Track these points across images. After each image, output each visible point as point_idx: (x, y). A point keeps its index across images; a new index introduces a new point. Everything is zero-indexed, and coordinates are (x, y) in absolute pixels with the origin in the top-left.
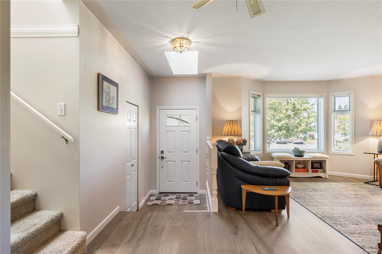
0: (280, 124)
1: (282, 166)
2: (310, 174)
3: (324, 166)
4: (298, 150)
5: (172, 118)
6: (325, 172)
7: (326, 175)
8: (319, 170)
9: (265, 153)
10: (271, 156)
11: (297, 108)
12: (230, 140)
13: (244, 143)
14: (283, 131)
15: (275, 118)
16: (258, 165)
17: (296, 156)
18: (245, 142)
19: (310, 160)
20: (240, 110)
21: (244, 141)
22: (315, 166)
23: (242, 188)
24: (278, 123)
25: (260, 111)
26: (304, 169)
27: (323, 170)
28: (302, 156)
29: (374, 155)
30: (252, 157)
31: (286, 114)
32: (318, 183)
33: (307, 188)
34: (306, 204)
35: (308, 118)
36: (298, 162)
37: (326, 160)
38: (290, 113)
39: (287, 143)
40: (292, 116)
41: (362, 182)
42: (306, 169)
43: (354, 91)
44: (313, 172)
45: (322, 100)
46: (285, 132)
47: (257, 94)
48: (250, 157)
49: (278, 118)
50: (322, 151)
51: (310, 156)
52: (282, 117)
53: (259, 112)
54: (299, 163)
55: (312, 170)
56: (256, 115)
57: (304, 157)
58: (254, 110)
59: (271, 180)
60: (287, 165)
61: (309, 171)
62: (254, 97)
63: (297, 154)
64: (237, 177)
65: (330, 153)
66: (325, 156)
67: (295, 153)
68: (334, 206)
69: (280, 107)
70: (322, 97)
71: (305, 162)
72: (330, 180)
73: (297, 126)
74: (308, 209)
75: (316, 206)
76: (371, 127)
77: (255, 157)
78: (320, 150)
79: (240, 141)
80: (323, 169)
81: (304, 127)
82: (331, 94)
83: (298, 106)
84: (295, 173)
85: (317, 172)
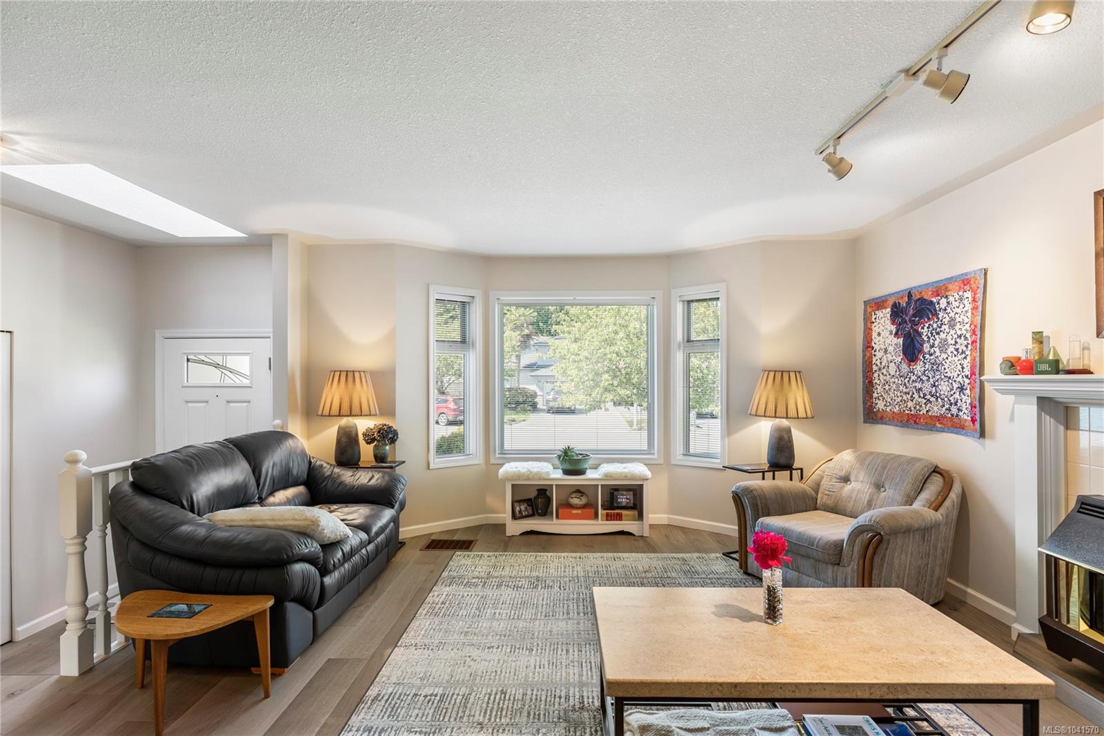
2: (601, 525)
5: (203, 362)
6: (640, 516)
7: (643, 526)
8: (624, 512)
9: (492, 461)
12: (345, 430)
17: (566, 472)
19: (598, 485)
22: (620, 500)
25: (476, 344)
26: (585, 510)
27: (637, 513)
28: (581, 473)
36: (573, 491)
37: (642, 485)
41: (720, 553)
42: (590, 510)
43: (726, 283)
44: (609, 518)
45: (655, 310)
47: (460, 293)
50: (651, 456)
53: (473, 345)
54: (578, 491)
55: (605, 512)
56: (468, 353)
57: (588, 475)
58: (461, 340)
60: (542, 497)
61: (598, 515)
63: (567, 466)
65: (673, 463)
66: (642, 471)
70: (655, 302)
71: (588, 491)
78: (652, 452)
80: (637, 510)
82: (674, 293)
84: (555, 521)
85: (621, 519)
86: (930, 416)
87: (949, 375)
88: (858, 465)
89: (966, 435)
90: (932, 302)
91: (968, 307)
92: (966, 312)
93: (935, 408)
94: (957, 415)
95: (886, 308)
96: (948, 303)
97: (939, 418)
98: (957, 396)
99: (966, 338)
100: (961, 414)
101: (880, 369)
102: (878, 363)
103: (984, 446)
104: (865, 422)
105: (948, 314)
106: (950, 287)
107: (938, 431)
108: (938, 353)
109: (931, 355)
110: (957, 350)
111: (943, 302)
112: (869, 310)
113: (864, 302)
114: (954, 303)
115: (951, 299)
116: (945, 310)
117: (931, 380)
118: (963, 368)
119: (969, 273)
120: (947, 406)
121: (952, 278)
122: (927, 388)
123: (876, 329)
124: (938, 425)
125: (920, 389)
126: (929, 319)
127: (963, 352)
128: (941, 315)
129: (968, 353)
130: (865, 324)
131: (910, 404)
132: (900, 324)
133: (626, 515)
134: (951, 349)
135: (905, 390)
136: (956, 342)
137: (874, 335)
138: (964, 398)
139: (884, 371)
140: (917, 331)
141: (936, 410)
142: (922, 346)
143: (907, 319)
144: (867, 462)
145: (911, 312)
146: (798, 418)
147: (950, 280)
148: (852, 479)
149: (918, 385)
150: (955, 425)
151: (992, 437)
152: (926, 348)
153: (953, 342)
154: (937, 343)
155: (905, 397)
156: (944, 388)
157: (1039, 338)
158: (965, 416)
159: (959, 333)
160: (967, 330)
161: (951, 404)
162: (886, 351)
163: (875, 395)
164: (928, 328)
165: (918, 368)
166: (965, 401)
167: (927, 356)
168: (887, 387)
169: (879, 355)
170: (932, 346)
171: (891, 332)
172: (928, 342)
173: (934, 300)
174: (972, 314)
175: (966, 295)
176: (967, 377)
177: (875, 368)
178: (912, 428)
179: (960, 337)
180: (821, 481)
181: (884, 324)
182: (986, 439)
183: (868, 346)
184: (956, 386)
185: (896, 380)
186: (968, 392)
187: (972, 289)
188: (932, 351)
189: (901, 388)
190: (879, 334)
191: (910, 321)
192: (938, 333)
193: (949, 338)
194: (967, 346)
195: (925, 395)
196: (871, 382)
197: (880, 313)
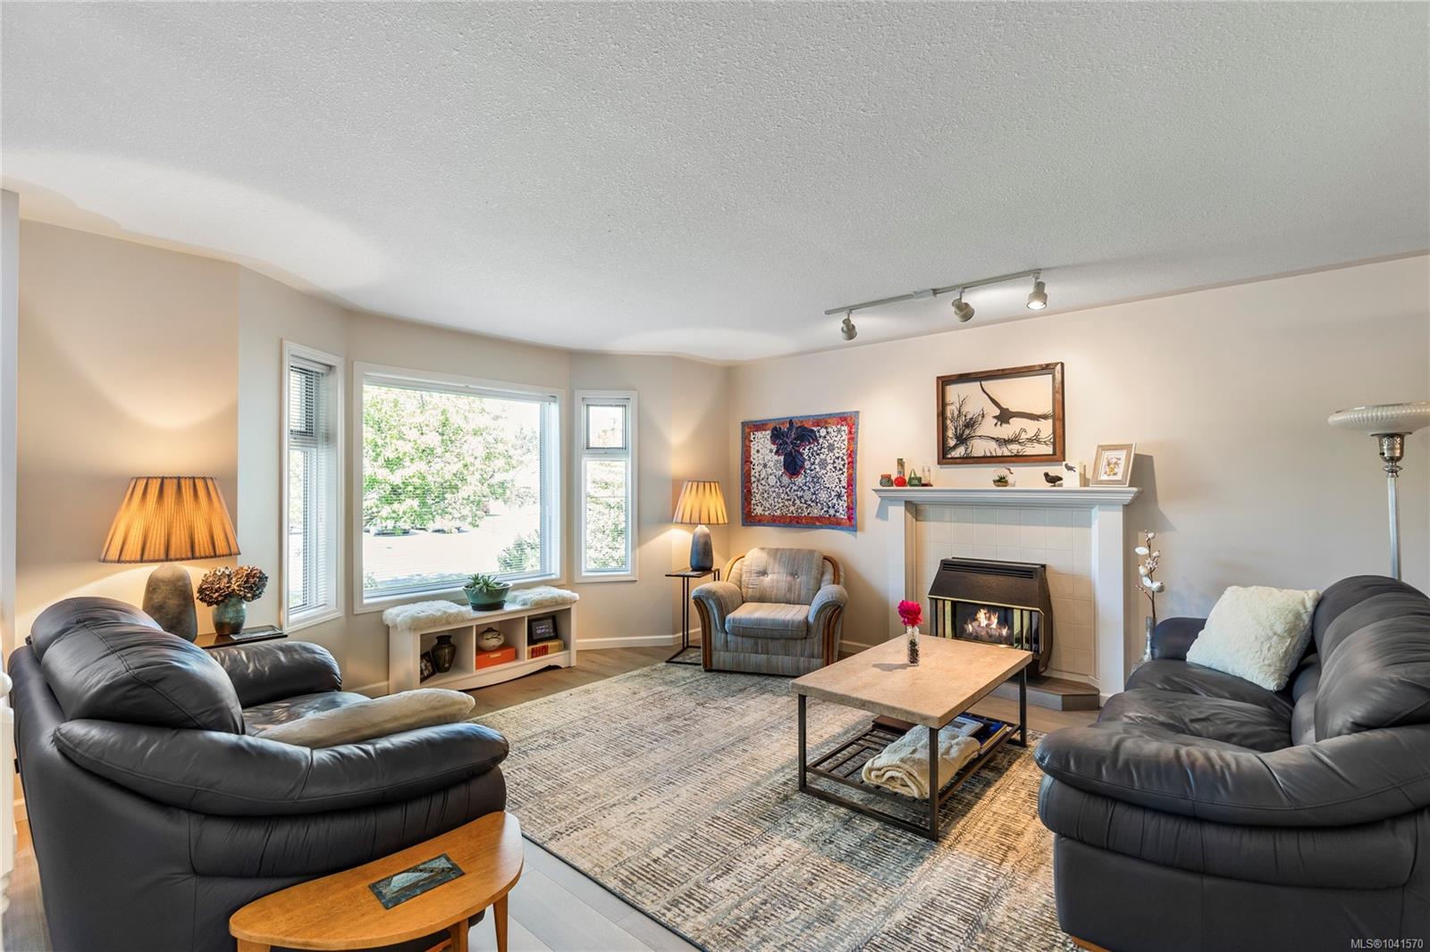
0: (396, 478)
1: (463, 706)
2: (527, 664)
3: (563, 631)
4: (487, 584)
6: (566, 647)
7: (570, 656)
8: (550, 644)
9: (357, 610)
10: (382, 621)
11: (453, 424)
12: (163, 581)
13: (251, 588)
14: (409, 502)
15: (378, 455)
16: (344, 749)
17: (477, 608)
18: (254, 584)
19: (524, 617)
20: (229, 420)
21: (252, 580)
22: (539, 632)
23: (235, 940)
24: (392, 471)
25: (335, 435)
26: (504, 651)
27: (562, 642)
28: (498, 606)
29: (682, 578)
30: (297, 657)
31: (419, 442)
32: (554, 696)
33: (529, 733)
34: (550, 830)
35: (488, 457)
36: (486, 630)
37: (569, 609)
38: (432, 439)
39: (412, 530)
40: (439, 451)
41: (661, 662)
42: (511, 650)
43: (636, 392)
44: (535, 654)
45: (554, 410)
46: (416, 503)
47: (317, 360)
48: (283, 658)
49: (391, 457)
50: (553, 577)
51: (524, 600)
52: (405, 454)
53: (329, 438)
54: (490, 630)
55: (531, 648)
56: (315, 450)
57: (508, 607)
58: (303, 429)
59: (417, 810)
60: (445, 648)
61: (521, 655)
62: (304, 371)
63: (484, 600)
64: (195, 872)
65: (576, 581)
66: (566, 593)
67: (474, 597)
68: (635, 799)
69: (397, 419)
70: (555, 402)
71: (507, 627)
72: (584, 675)
73: (453, 484)
74: (562, 854)
75: (585, 822)
76: (675, 503)
77: (314, 652)
78: (548, 573)
79: (226, 580)
80: (561, 639)
81: (475, 485)
82: (579, 394)
83: (455, 420)
84: (475, 672)
85: (546, 653)
86: (811, 517)
87: (828, 485)
88: (771, 560)
89: (842, 529)
90: (813, 430)
91: (845, 437)
92: (844, 440)
93: (816, 511)
94: (834, 516)
95: (766, 430)
96: (828, 433)
97: (819, 519)
98: (834, 501)
99: (843, 460)
100: (838, 514)
101: (758, 481)
102: (757, 475)
103: (856, 536)
104: (743, 525)
105: (827, 441)
106: (830, 421)
107: (818, 528)
108: (818, 469)
109: (812, 470)
110: (835, 468)
111: (823, 432)
112: (747, 430)
113: (744, 424)
114: (833, 433)
115: (830, 430)
116: (825, 437)
117: (812, 490)
118: (840, 481)
119: (847, 413)
120: (825, 509)
121: (831, 414)
122: (808, 496)
123: (754, 447)
124: (818, 524)
125: (802, 497)
126: (810, 443)
127: (840, 469)
128: (821, 441)
129: (845, 470)
130: (743, 442)
131: (792, 508)
132: (781, 445)
133: (552, 647)
134: (830, 466)
135: (786, 497)
136: (834, 462)
137: (753, 452)
138: (841, 503)
139: (763, 482)
140: (799, 452)
141: (816, 512)
142: (803, 463)
143: (789, 442)
144: (778, 556)
145: (793, 436)
146: (709, 524)
147: (830, 416)
148: (769, 571)
149: (800, 494)
150: (833, 523)
151: (862, 530)
152: (807, 465)
153: (832, 462)
154: (817, 462)
155: (786, 503)
156: (823, 496)
157: (901, 463)
158: (842, 515)
159: (837, 455)
160: (844, 454)
161: (829, 507)
162: (765, 466)
163: (753, 502)
164: (809, 449)
165: (800, 480)
166: (842, 505)
167: (808, 471)
168: (766, 495)
169: (758, 468)
170: (814, 463)
171: (771, 451)
172: (809, 460)
173: (815, 429)
174: (849, 442)
175: (843, 428)
176: (844, 487)
177: (753, 479)
178: (795, 527)
179: (838, 458)
180: (741, 577)
181: (763, 445)
182: (858, 533)
183: (746, 460)
184: (833, 494)
185: (777, 490)
186: (845, 498)
187: (848, 424)
188: (813, 467)
189: (783, 496)
190: (758, 451)
191: (792, 443)
192: (818, 454)
193: (828, 459)
194: (844, 466)
195: (806, 501)
196: (749, 491)
197: (759, 434)
